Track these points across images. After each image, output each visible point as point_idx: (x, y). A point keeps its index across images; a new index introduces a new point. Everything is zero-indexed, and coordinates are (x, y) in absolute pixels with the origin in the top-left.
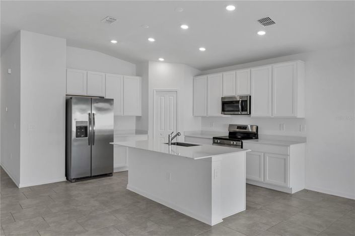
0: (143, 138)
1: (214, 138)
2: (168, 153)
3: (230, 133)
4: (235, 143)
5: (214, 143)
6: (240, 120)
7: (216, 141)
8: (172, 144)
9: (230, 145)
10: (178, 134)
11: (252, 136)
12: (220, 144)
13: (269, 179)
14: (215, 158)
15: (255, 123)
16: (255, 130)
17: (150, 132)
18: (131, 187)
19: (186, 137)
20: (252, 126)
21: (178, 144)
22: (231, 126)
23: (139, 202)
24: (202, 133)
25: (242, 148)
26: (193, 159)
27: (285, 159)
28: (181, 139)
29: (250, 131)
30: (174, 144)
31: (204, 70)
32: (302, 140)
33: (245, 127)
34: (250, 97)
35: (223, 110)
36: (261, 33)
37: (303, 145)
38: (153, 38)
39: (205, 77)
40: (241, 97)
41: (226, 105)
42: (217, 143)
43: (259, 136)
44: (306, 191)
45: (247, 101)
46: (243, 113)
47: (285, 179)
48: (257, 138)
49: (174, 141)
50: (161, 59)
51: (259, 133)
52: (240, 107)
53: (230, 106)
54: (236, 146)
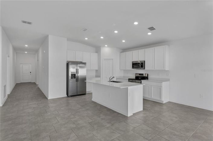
0: (98, 79)
1: (129, 79)
2: (109, 85)
3: (136, 77)
4: (138, 81)
5: (129, 81)
6: (140, 71)
7: (130, 80)
8: (111, 81)
9: (136, 82)
10: (113, 77)
11: (146, 78)
12: (132, 82)
13: (153, 97)
14: (129, 88)
15: (147, 73)
16: (147, 76)
17: (101, 76)
18: (93, 100)
19: (117, 78)
20: (145, 74)
21: (113, 82)
22: (136, 74)
23: (97, 106)
24: (124, 77)
25: (141, 83)
26: (120, 88)
27: (160, 88)
28: (114, 80)
29: (145, 76)
30: (112, 81)
31: (125, 50)
32: (168, 80)
33: (142, 74)
34: (145, 61)
35: (133, 67)
36: (149, 34)
37: (168, 82)
38: (102, 37)
39: (125, 53)
40: (140, 61)
41: (134, 65)
42: (130, 81)
43: (149, 78)
44: (169, 102)
45: (143, 63)
46: (142, 68)
47: (160, 97)
48: (148, 79)
49: (112, 80)
50: (106, 46)
51: (148, 77)
52: (140, 65)
53: (136, 65)
54: (139, 82)
